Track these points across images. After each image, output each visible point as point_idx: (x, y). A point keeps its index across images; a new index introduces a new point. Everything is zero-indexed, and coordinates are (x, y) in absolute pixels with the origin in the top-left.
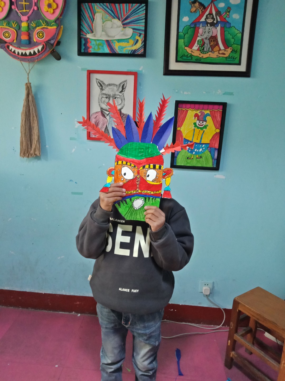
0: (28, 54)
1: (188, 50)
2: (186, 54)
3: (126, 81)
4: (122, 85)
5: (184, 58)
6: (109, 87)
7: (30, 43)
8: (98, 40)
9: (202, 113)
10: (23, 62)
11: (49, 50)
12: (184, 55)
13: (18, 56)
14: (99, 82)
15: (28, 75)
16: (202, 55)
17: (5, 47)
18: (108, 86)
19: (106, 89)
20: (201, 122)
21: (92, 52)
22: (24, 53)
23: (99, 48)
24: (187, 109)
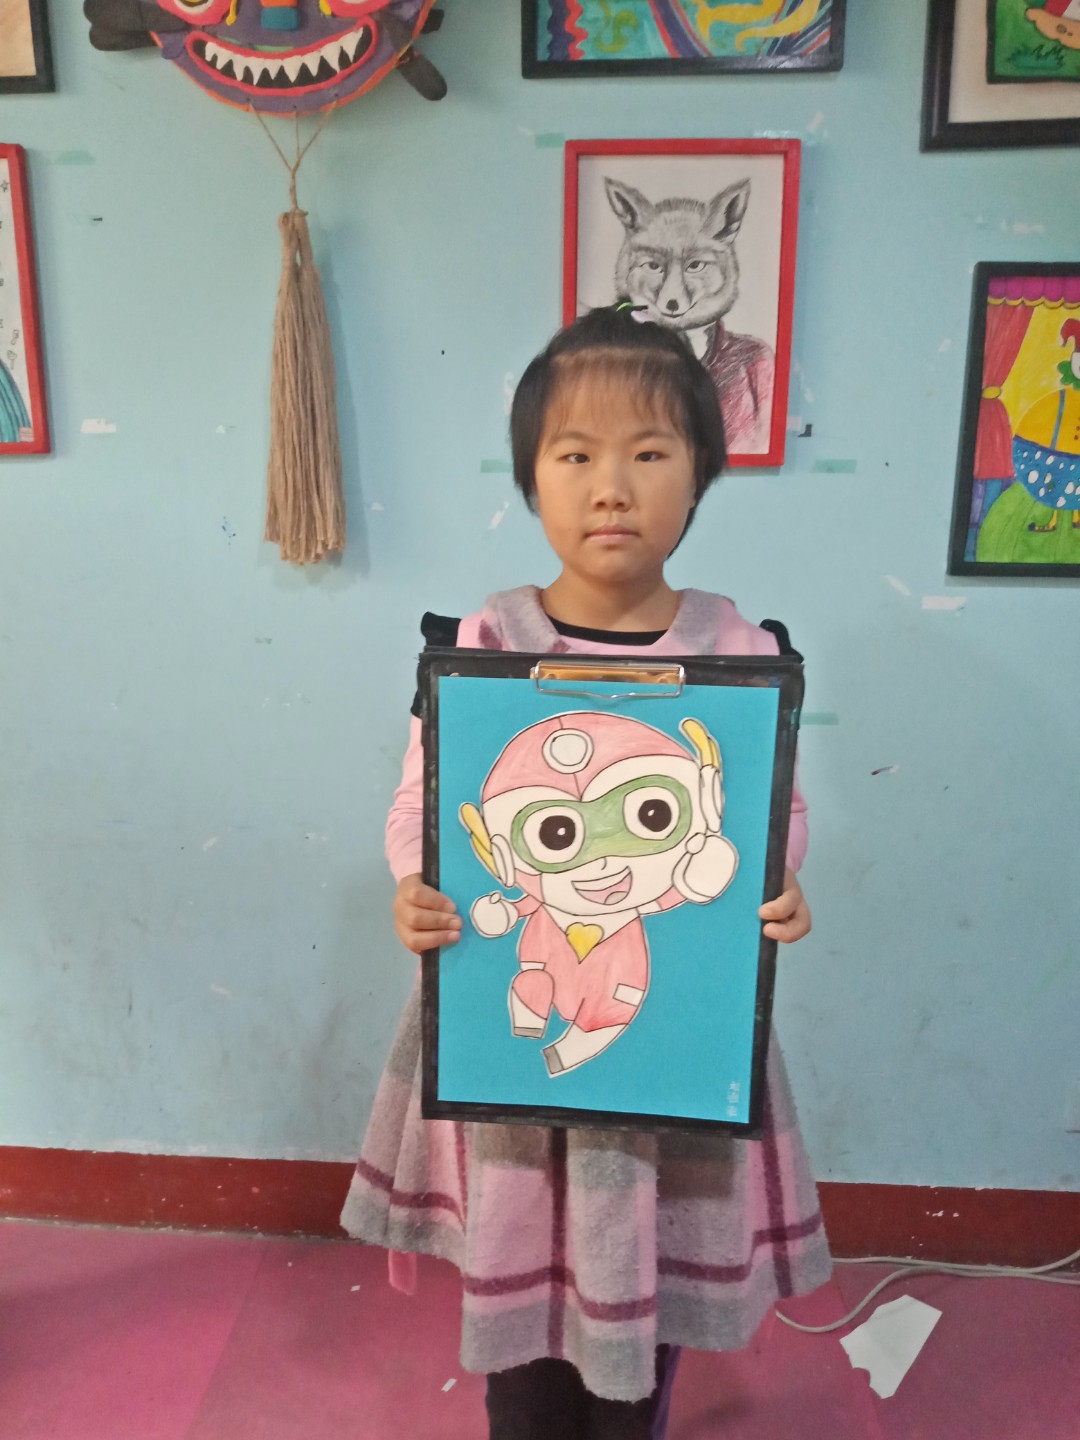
1: (1045, 22)
2: (1034, 43)
3: (743, 184)
4: (726, 202)
6: (666, 215)
10: (267, 118)
12: (1024, 50)
13: (246, 89)
14: (618, 195)
15: (293, 177)
17: (185, 48)
18: (660, 211)
19: (651, 227)
21: (589, 56)
22: (273, 74)
23: (619, 39)
24: (1028, 303)
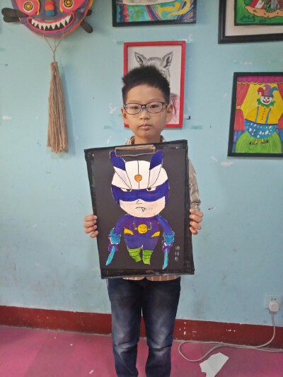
0: (53, 28)
1: (250, 9)
2: (247, 16)
3: (171, 53)
4: (166, 58)
5: (244, 20)
6: (151, 61)
7: (56, 14)
8: (137, 6)
9: (268, 87)
11: (78, 21)
12: (244, 17)
13: (42, 31)
14: (138, 57)
15: (54, 53)
16: (267, 14)
17: (27, 21)
18: (149, 61)
20: (267, 98)
21: (130, 21)
22: (49, 27)
23: (138, 16)
24: (248, 83)
